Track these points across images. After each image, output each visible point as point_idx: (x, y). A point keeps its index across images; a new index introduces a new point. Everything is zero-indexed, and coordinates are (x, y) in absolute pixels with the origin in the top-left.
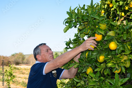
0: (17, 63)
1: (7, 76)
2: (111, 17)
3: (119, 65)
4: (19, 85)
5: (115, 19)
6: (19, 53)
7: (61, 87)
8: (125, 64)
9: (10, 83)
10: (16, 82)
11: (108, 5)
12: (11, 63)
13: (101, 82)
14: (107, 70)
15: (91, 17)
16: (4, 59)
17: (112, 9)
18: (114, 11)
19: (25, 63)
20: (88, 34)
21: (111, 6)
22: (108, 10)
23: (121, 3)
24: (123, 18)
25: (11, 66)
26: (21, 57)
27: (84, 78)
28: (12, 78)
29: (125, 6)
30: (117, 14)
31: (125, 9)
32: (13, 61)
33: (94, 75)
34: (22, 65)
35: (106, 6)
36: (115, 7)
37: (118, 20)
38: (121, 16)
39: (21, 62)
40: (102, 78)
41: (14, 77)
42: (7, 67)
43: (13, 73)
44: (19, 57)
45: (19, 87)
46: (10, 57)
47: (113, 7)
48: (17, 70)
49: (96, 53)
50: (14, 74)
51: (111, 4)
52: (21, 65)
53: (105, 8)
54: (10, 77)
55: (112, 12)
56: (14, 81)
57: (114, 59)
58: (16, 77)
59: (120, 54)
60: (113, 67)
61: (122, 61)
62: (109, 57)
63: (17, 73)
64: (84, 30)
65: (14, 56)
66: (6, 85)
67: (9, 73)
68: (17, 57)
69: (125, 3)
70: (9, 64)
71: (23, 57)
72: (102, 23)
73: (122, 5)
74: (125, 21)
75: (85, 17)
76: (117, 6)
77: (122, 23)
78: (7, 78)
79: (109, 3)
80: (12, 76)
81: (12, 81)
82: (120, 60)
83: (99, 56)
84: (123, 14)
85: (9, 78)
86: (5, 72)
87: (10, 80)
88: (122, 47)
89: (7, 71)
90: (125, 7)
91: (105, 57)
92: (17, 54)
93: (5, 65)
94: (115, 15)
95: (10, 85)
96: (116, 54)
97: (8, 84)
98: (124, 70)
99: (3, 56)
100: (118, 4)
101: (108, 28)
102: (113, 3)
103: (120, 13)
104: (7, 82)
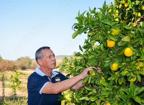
0: (24, 68)
1: (12, 82)
2: (127, 18)
3: (135, 73)
4: (25, 92)
5: (130, 20)
6: (26, 57)
7: (71, 93)
8: (141, 72)
9: (16, 90)
10: (22, 89)
11: (123, 5)
12: (17, 67)
13: (114, 91)
14: (122, 79)
15: (102, 23)
16: (9, 63)
17: (127, 9)
18: (129, 11)
19: (32, 68)
20: (99, 40)
21: (126, 5)
22: (122, 11)
23: (137, 2)
24: (139, 19)
25: (17, 71)
26: (27, 61)
27: (96, 85)
28: (18, 84)
29: (142, 5)
30: (133, 14)
31: (141, 9)
32: (19, 66)
33: (107, 84)
34: (29, 70)
35: (121, 6)
36: (130, 7)
37: (134, 22)
38: (137, 16)
39: (28, 67)
40: (116, 86)
41: (21, 83)
42: (13, 72)
43: (19, 78)
44: (25, 61)
45: (26, 93)
46: (15, 61)
47: (128, 7)
48: (23, 76)
49: (109, 61)
50: (20, 80)
51: (126, 3)
52: (27, 70)
53: (120, 8)
54: (16, 83)
55: (127, 13)
56: (20, 87)
57: (128, 66)
58: (23, 83)
59: (135, 60)
60: (128, 75)
61: (138, 68)
62: (123, 64)
63: (23, 78)
64: (95, 36)
65: (20, 60)
66: (12, 91)
67: (15, 78)
68: (24, 62)
69: (142, 2)
70: (15, 69)
71: (30, 62)
72: (114, 28)
73: (138, 5)
74: (142, 22)
75: (96, 23)
76: (133, 6)
77: (139, 24)
78: (12, 84)
79: (124, 2)
80: (18, 82)
81: (18, 87)
82: (135, 67)
83: (112, 64)
84: (139, 14)
85: (14, 84)
86: (11, 78)
87: (16, 87)
88: (138, 52)
89: (12, 76)
90: (141, 7)
91: (118, 64)
92: (23, 58)
93: (10, 70)
94: (131, 16)
95: (16, 91)
96: (130, 61)
97: (14, 90)
98: (139, 79)
99: (8, 60)
100: (134, 4)
101: (121, 33)
102: (128, 2)
103: (136, 13)
104: (13, 89)
